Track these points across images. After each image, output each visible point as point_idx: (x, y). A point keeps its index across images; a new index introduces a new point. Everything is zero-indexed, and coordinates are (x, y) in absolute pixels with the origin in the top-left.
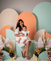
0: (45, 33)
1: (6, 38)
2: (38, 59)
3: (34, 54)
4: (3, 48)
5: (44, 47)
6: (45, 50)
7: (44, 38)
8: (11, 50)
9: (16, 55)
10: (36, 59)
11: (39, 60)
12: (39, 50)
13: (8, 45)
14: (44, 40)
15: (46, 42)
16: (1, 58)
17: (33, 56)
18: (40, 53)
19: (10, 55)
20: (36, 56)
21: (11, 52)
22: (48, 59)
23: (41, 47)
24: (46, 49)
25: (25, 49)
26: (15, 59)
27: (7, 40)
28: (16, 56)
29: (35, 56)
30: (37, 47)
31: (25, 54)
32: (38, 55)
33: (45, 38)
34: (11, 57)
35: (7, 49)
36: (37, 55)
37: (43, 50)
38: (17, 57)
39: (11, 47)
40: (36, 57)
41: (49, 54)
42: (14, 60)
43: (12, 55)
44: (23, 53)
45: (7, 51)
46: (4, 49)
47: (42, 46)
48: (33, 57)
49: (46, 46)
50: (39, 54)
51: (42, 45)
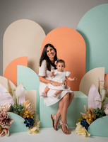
1: (16, 86)
2: (87, 135)
3: (79, 123)
4: (11, 107)
5: (103, 108)
6: (105, 115)
8: (27, 112)
9: (38, 123)
10: (84, 134)
11: (89, 135)
12: (90, 115)
13: (22, 102)
14: (103, 93)
15: (107, 95)
16: (7, 129)
17: (76, 126)
18: (93, 120)
19: (25, 122)
20: (84, 126)
21: (28, 117)
23: (96, 108)
24: (107, 112)
25: (59, 111)
26: (37, 131)
27: (19, 91)
28: (38, 126)
29: (81, 126)
30: (87, 106)
31: (58, 120)
32: (89, 125)
34: (27, 126)
35: (19, 110)
36: (86, 125)
37: (100, 114)
38: (41, 127)
39: (27, 106)
40: (84, 129)
42: (34, 134)
43: (30, 122)
44: (55, 118)
45: (19, 114)
46: (12, 110)
47: (97, 105)
48: (77, 128)
49: (107, 106)
50: (91, 122)
51: (97, 103)
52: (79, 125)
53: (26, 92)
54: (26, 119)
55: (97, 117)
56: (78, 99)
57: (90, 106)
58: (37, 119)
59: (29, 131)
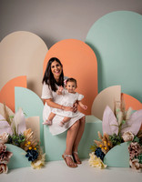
0: (122, 94)
3: (93, 153)
4: (9, 137)
5: (120, 134)
6: (123, 141)
7: (118, 109)
8: (29, 143)
9: (43, 156)
10: (99, 166)
11: (105, 166)
12: (105, 142)
13: (23, 131)
14: (120, 115)
15: (124, 118)
16: (5, 165)
17: (89, 157)
18: (110, 148)
19: (27, 156)
21: (30, 148)
22: (131, 164)
23: (112, 134)
24: (125, 137)
26: (42, 166)
27: (18, 117)
28: (43, 159)
29: (95, 156)
30: (101, 132)
32: (104, 155)
33: (123, 109)
34: (30, 159)
35: (20, 141)
36: (100, 155)
37: (117, 140)
38: (47, 161)
39: (29, 136)
40: (99, 160)
41: (132, 150)
42: (38, 169)
43: (33, 155)
45: (19, 146)
46: (10, 141)
47: (114, 131)
48: (90, 159)
49: (126, 131)
50: (107, 151)
52: (92, 155)
53: (27, 118)
54: (28, 151)
55: (114, 145)
56: (90, 124)
57: (105, 132)
58: (41, 151)
59: (32, 167)
